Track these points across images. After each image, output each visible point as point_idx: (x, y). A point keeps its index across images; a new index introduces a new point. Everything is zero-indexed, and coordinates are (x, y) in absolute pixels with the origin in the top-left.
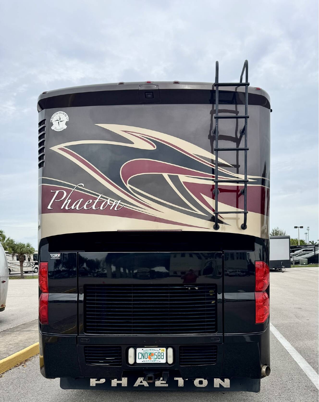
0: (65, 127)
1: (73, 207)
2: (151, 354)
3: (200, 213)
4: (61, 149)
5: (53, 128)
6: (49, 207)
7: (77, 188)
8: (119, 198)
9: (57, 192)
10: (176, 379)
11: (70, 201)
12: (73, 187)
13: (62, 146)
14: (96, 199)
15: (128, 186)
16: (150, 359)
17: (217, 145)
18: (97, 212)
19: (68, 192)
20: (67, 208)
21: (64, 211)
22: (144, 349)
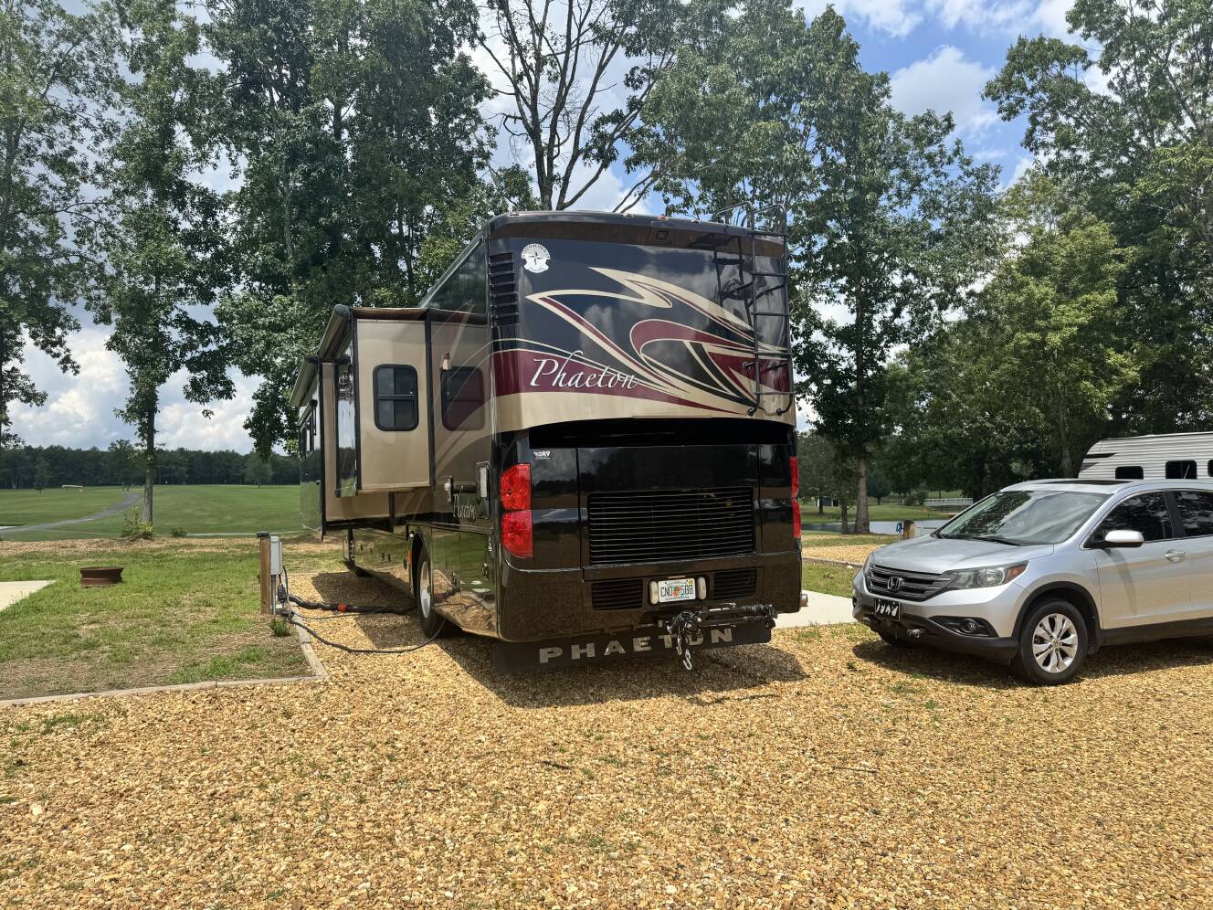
0: (546, 268)
1: (570, 384)
2: (677, 589)
3: (731, 393)
4: (543, 299)
5: (527, 267)
6: (533, 383)
7: (573, 357)
8: (631, 372)
9: (544, 361)
10: (661, 637)
11: (564, 375)
12: (568, 355)
13: (545, 294)
14: (601, 373)
15: (642, 356)
16: (676, 594)
17: (755, 309)
18: (605, 391)
19: (561, 362)
20: (560, 385)
21: (557, 389)
22: (668, 582)
